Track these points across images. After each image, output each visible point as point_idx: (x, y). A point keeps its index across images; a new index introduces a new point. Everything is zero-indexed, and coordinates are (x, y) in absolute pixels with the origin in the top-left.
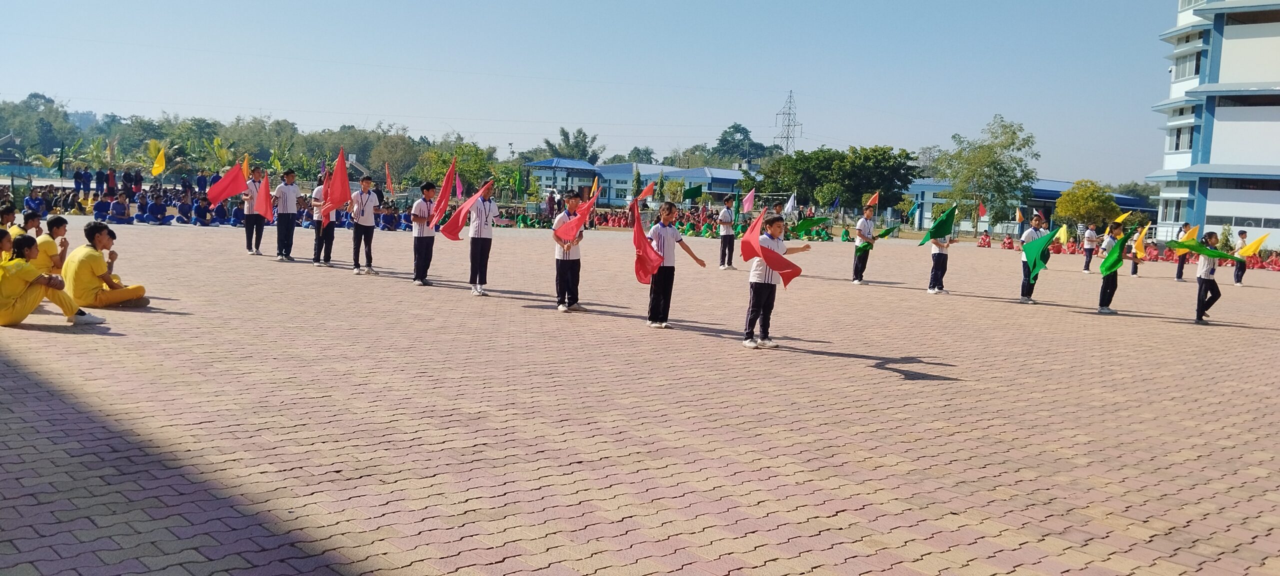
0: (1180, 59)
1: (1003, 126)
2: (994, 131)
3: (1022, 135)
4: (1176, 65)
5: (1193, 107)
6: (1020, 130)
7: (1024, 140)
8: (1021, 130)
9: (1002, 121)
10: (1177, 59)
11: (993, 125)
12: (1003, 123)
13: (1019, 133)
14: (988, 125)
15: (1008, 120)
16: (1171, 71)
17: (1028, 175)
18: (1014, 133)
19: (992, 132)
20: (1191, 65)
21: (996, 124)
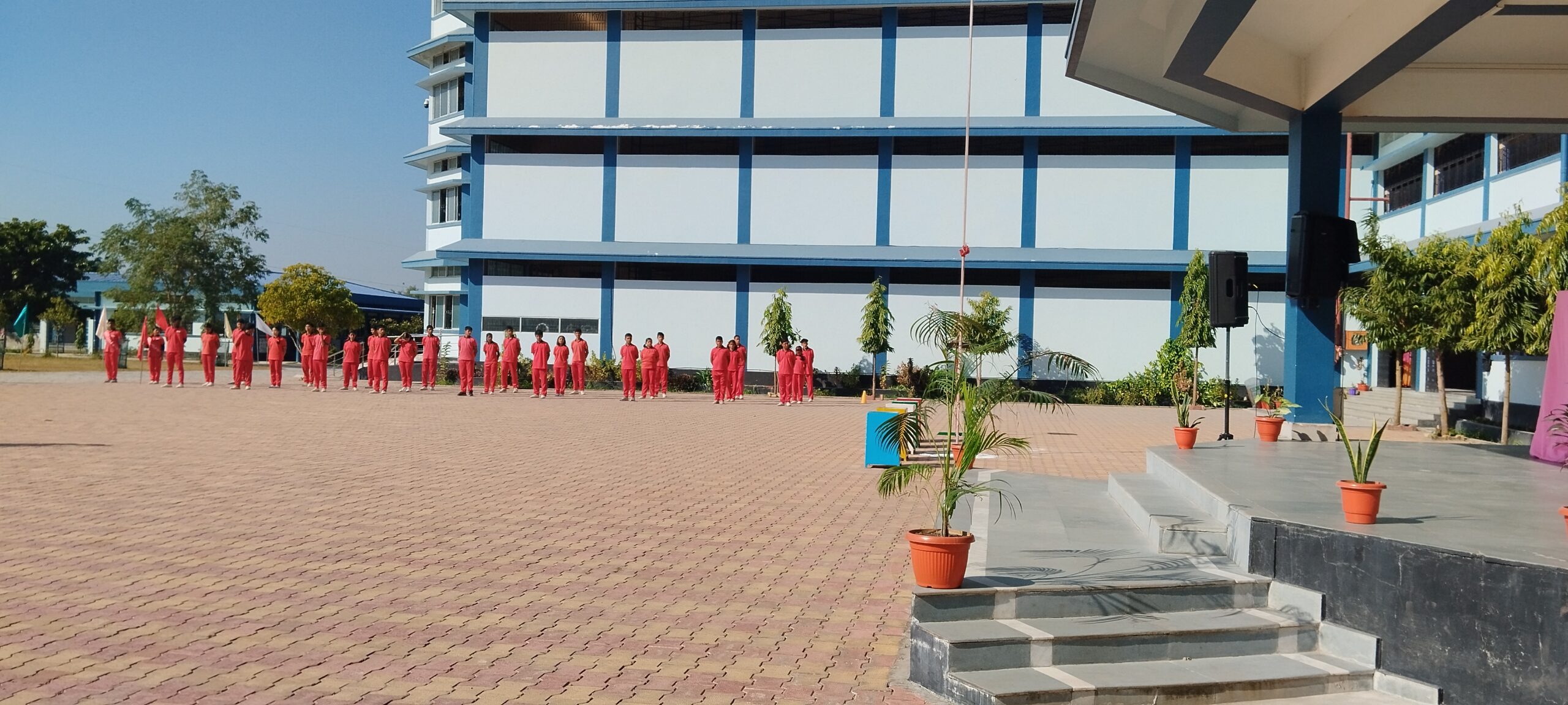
0: (439, 88)
1: (206, 189)
2: (194, 196)
3: (237, 205)
4: (434, 96)
5: (459, 158)
6: (234, 197)
7: (242, 210)
8: (236, 196)
9: (206, 181)
10: (435, 88)
11: (191, 186)
12: (207, 184)
13: (232, 200)
14: (184, 186)
15: (215, 181)
16: (427, 106)
17: (253, 265)
18: (225, 200)
19: (191, 198)
20: (452, 94)
21: (196, 186)
